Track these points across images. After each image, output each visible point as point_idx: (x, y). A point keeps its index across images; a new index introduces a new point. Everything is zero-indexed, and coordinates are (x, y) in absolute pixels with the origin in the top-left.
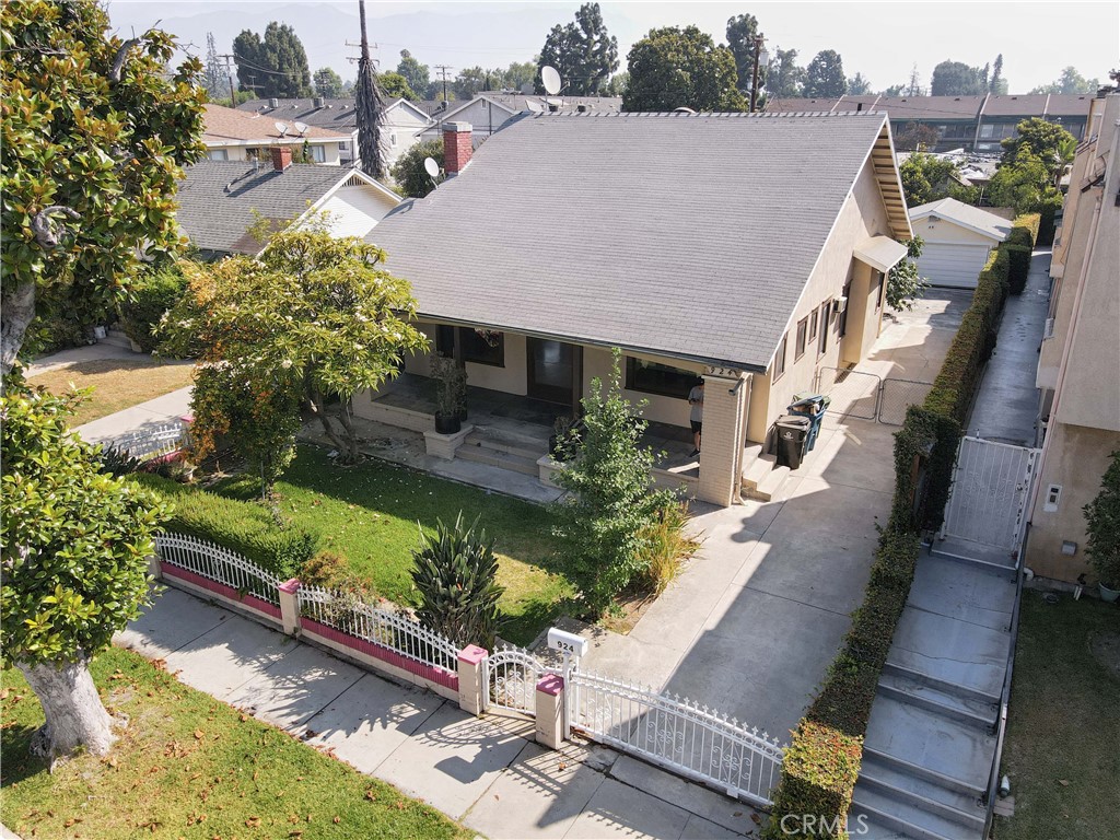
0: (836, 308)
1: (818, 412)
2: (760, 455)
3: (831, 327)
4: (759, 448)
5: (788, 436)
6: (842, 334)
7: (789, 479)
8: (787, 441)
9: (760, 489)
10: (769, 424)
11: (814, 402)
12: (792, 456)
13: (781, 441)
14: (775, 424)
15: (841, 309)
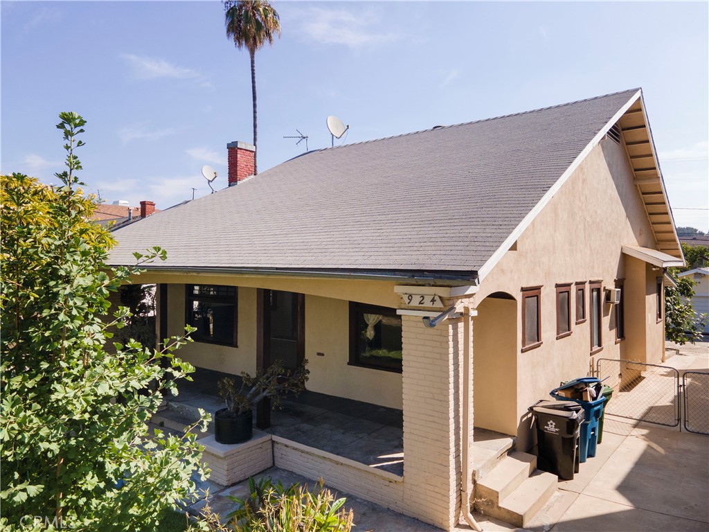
0: (608, 298)
1: (594, 399)
2: (511, 452)
3: (606, 321)
4: (507, 442)
5: (551, 427)
6: (621, 335)
7: (557, 493)
8: (551, 435)
9: (506, 503)
10: (522, 410)
11: (587, 384)
12: (561, 460)
13: (542, 434)
14: (531, 409)
15: (615, 299)
